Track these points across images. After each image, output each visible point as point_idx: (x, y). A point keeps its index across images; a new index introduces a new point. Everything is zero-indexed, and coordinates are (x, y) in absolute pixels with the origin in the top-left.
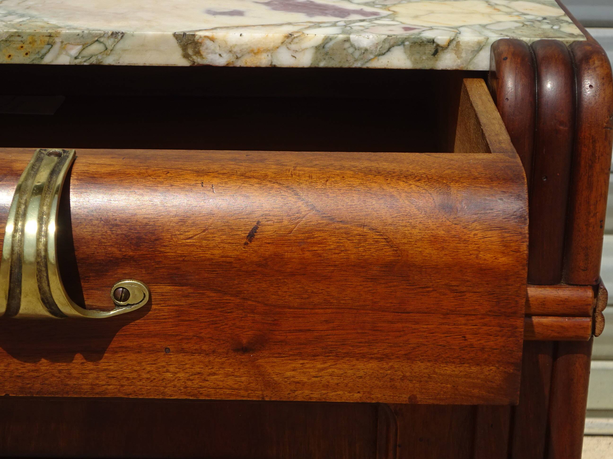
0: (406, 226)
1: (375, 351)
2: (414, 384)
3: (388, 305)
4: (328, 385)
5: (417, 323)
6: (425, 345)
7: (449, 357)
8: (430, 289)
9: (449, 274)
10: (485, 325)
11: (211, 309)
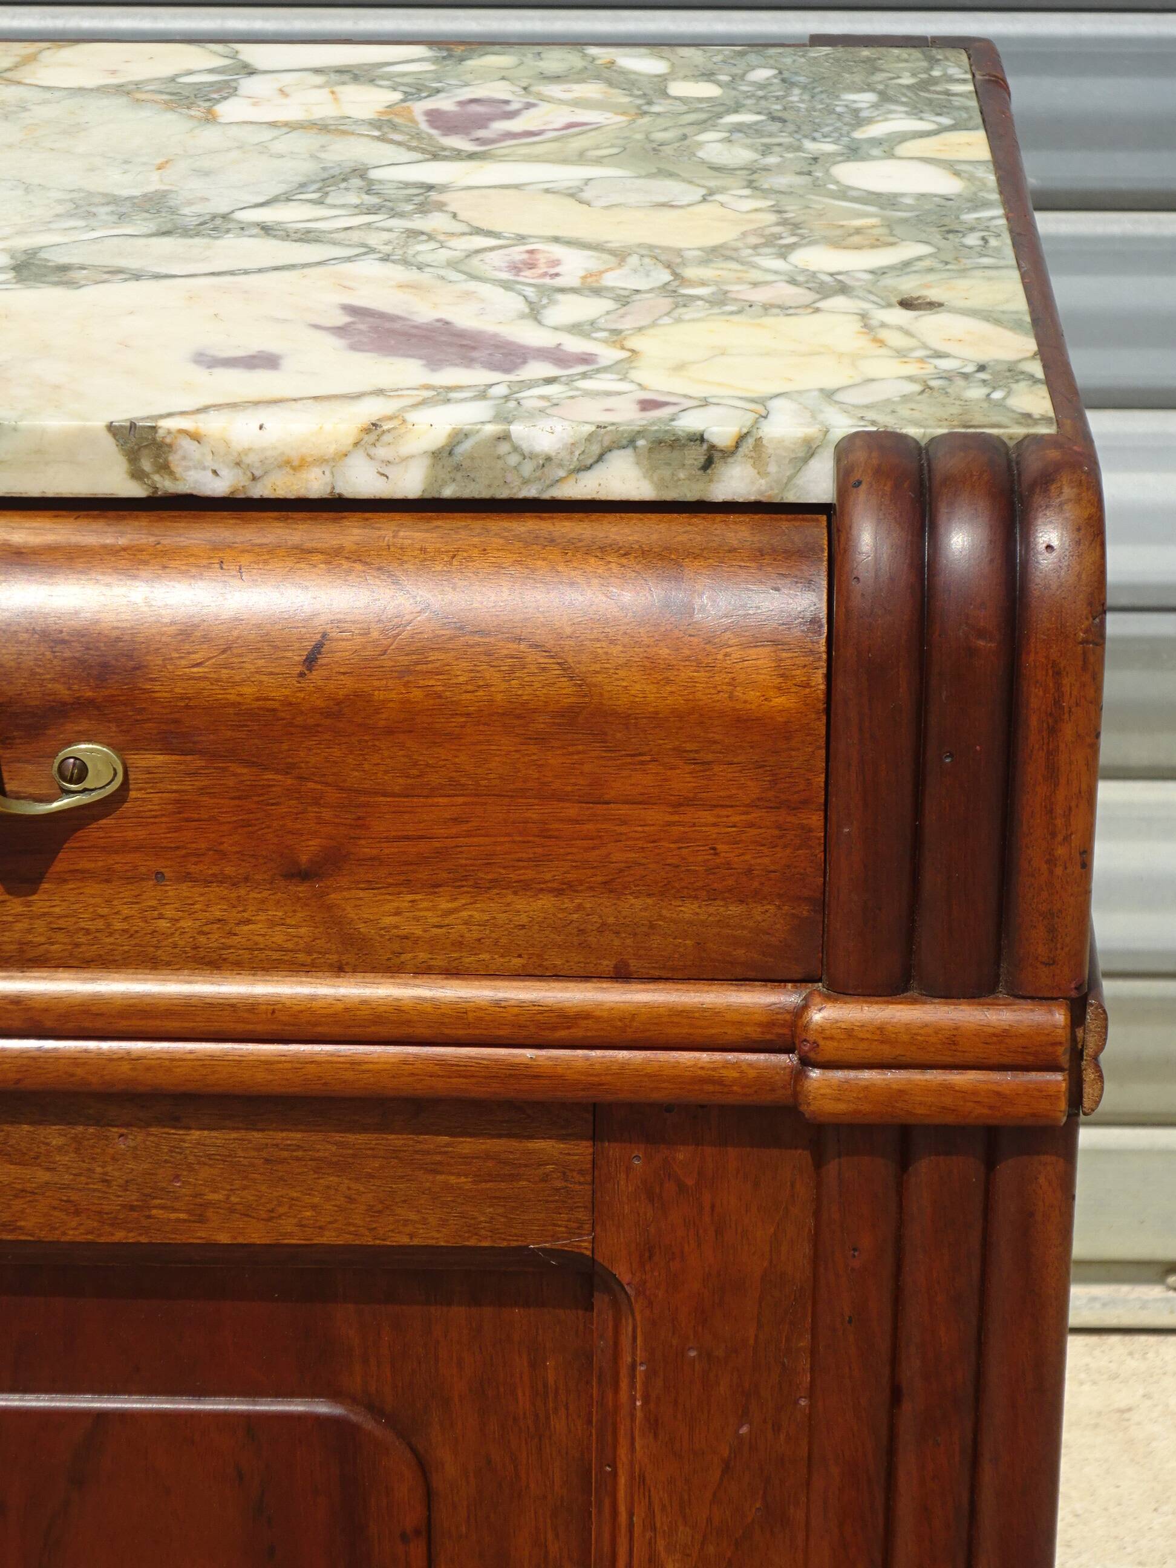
0: (598, 640)
1: (548, 877)
2: (624, 939)
3: (569, 788)
4: (461, 943)
5: (624, 823)
6: (640, 864)
7: (687, 888)
8: (648, 758)
9: (681, 728)
10: (751, 825)
11: (239, 798)
